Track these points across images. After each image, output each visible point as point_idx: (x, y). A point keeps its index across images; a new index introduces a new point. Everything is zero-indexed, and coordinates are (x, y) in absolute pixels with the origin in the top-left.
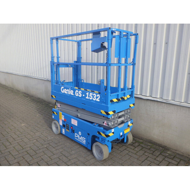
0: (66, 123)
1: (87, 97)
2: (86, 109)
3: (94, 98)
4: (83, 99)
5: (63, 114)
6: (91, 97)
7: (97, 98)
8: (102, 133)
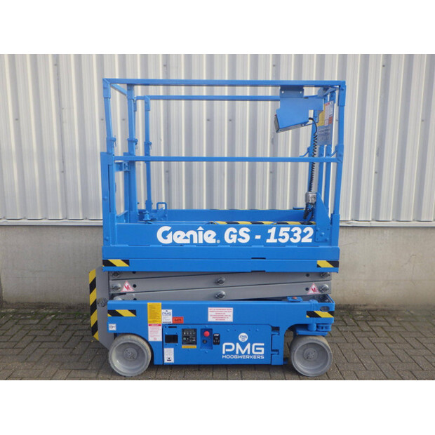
0: (180, 328)
1: (269, 238)
2: (267, 271)
3: (295, 238)
4: (253, 246)
5: (164, 307)
6: (283, 237)
7: (303, 235)
8: (319, 313)
